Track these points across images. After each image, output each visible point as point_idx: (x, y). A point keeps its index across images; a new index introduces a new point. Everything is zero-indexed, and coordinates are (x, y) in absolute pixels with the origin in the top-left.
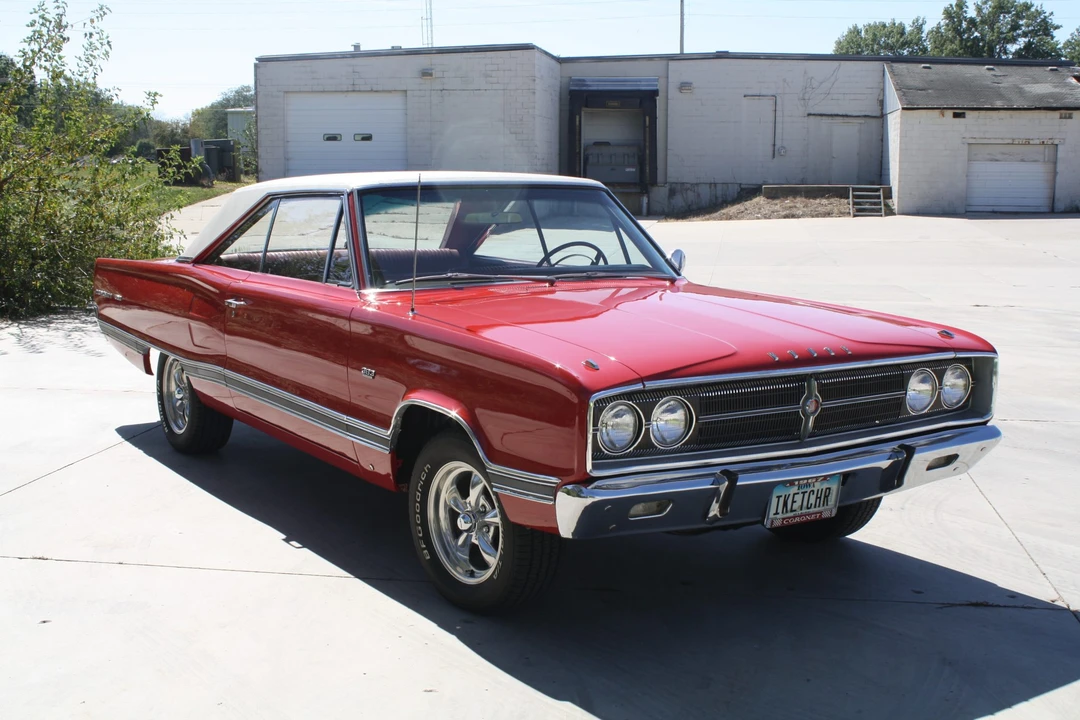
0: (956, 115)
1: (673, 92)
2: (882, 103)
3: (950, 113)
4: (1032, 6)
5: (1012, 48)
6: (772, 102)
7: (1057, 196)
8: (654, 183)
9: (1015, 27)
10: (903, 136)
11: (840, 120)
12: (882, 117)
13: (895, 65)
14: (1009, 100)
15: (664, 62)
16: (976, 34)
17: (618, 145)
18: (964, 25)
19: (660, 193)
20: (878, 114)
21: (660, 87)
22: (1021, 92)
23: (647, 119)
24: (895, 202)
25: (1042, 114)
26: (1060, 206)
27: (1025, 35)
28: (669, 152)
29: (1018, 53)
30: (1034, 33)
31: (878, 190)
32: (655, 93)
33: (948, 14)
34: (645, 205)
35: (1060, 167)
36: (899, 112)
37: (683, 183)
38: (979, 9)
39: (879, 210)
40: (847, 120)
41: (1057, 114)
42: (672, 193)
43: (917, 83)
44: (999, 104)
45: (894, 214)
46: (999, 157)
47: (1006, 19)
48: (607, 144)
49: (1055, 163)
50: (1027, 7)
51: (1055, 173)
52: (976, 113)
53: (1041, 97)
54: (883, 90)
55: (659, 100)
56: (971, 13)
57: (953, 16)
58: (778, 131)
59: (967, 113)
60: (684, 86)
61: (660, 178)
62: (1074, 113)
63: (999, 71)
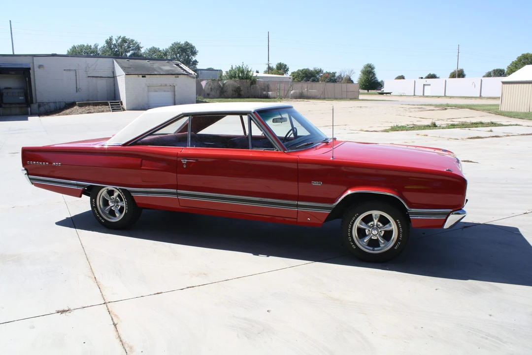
0: (143, 77)
1: (36, 69)
2: (114, 72)
3: (141, 76)
4: (134, 41)
5: (128, 54)
6: (75, 72)
7: (176, 102)
8: (32, 103)
9: (129, 47)
10: (126, 83)
11: (99, 78)
12: (114, 77)
13: (117, 60)
14: (158, 72)
15: (31, 57)
16: (116, 49)
17: (15, 89)
18: (112, 46)
19: (35, 106)
20: (112, 76)
21: (31, 66)
22: (161, 69)
23: (27, 78)
24: (125, 105)
25: (170, 75)
27: (133, 50)
28: (37, 91)
29: (130, 56)
30: (135, 49)
31: (118, 102)
32: (29, 69)
33: (107, 42)
34: (29, 111)
35: (176, 93)
36: (124, 76)
37: (43, 103)
38: (117, 41)
39: (121, 109)
40: (102, 78)
41: (174, 76)
42: (39, 106)
43: (127, 66)
44: (156, 73)
45: (125, 110)
46: (157, 90)
47: (126, 45)
48: (10, 88)
49: (174, 92)
50: (132, 41)
51: (175, 95)
52: (149, 76)
53: (168, 71)
54: (114, 68)
55: (31, 71)
56: (114, 42)
57: (109, 42)
58: (78, 82)
59: (146, 76)
60: (40, 66)
61: (34, 101)
62: (179, 76)
63: (151, 62)
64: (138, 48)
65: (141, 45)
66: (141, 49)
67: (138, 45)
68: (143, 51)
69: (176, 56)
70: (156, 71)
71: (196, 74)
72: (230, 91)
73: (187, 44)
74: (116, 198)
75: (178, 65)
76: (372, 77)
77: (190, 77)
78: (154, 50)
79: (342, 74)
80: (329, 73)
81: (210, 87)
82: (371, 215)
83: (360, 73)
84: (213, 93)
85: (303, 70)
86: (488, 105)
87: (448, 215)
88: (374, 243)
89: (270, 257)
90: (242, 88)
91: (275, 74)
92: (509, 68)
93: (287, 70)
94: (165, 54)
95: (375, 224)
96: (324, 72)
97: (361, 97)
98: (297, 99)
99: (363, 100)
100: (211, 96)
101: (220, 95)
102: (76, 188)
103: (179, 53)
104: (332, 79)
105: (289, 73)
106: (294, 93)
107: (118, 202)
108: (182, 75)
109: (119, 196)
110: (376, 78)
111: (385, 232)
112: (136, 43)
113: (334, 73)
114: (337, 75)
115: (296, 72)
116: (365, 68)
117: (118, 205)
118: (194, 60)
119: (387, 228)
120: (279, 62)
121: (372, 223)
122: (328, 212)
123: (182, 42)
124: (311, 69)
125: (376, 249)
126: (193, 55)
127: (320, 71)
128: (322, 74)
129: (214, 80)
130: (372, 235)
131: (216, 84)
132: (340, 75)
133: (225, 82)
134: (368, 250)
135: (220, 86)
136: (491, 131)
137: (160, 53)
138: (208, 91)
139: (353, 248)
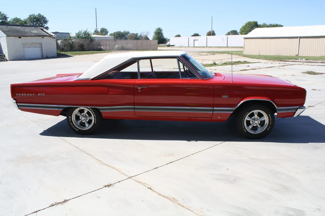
0: (19, 38)
3: (18, 37)
4: (1, 13)
7: (43, 54)
10: (7, 42)
14: (30, 34)
22: (31, 32)
24: (7, 57)
25: (38, 37)
26: (44, 57)
27: (1, 19)
30: (3, 19)
31: (2, 55)
35: (43, 49)
36: (5, 37)
39: (4, 60)
41: (41, 37)
43: (6, 30)
44: (28, 35)
45: (8, 61)
46: (30, 47)
49: (42, 48)
51: (42, 50)
52: (24, 37)
53: (36, 34)
59: (22, 37)
62: (45, 37)
63: (23, 28)
64: (5, 18)
65: (7, 16)
66: (7, 19)
67: (5, 16)
68: (9, 20)
69: (33, 24)
70: (28, 34)
71: (56, 36)
72: (77, 46)
73: (40, 15)
74: (85, 114)
75: (42, 30)
76: (161, 36)
77: (52, 37)
78: (17, 20)
79: (142, 34)
80: (134, 34)
81: (63, 44)
82: (253, 113)
83: (154, 33)
84: (65, 48)
85: (117, 32)
86: (236, 51)
87: (297, 109)
88: (255, 128)
89: (198, 141)
90: (85, 45)
91: (100, 35)
92: (241, 29)
93: (108, 32)
94: (25, 23)
95: (256, 118)
96: (131, 33)
97: (159, 48)
98: (120, 50)
99: (161, 50)
100: (65, 50)
101: (71, 50)
102: (57, 109)
103: (35, 22)
104: (136, 37)
105: (109, 34)
106: (117, 47)
107: (87, 117)
108: (46, 37)
109: (88, 113)
110: (163, 36)
111: (261, 121)
112: (3, 14)
113: (137, 34)
114: (139, 35)
115: (113, 34)
116: (157, 30)
117: (87, 119)
118: (46, 26)
119: (262, 119)
120: (102, 28)
121: (254, 117)
122: (231, 112)
123: (36, 14)
124: (122, 31)
125: (256, 131)
126: (45, 24)
127: (128, 33)
128: (129, 35)
129: (66, 39)
130: (254, 123)
131: (67, 42)
132: (141, 35)
133: (73, 40)
134: (252, 132)
135: (70, 43)
136: (249, 66)
137: (21, 22)
138: (62, 47)
139: (245, 132)
